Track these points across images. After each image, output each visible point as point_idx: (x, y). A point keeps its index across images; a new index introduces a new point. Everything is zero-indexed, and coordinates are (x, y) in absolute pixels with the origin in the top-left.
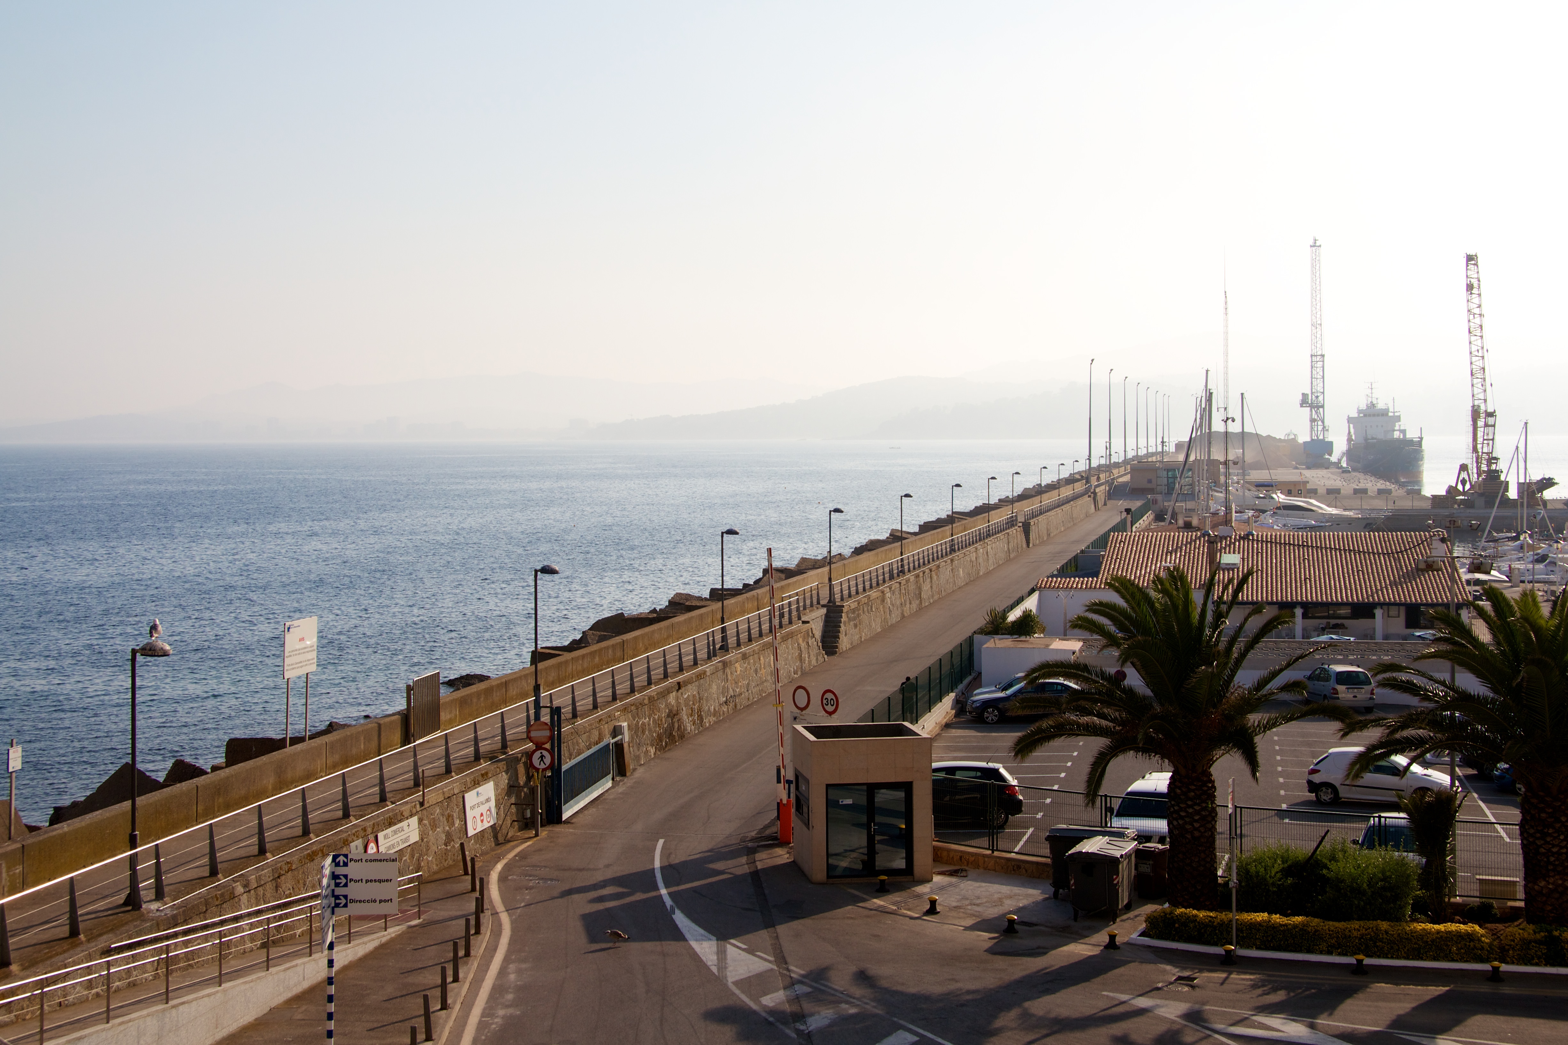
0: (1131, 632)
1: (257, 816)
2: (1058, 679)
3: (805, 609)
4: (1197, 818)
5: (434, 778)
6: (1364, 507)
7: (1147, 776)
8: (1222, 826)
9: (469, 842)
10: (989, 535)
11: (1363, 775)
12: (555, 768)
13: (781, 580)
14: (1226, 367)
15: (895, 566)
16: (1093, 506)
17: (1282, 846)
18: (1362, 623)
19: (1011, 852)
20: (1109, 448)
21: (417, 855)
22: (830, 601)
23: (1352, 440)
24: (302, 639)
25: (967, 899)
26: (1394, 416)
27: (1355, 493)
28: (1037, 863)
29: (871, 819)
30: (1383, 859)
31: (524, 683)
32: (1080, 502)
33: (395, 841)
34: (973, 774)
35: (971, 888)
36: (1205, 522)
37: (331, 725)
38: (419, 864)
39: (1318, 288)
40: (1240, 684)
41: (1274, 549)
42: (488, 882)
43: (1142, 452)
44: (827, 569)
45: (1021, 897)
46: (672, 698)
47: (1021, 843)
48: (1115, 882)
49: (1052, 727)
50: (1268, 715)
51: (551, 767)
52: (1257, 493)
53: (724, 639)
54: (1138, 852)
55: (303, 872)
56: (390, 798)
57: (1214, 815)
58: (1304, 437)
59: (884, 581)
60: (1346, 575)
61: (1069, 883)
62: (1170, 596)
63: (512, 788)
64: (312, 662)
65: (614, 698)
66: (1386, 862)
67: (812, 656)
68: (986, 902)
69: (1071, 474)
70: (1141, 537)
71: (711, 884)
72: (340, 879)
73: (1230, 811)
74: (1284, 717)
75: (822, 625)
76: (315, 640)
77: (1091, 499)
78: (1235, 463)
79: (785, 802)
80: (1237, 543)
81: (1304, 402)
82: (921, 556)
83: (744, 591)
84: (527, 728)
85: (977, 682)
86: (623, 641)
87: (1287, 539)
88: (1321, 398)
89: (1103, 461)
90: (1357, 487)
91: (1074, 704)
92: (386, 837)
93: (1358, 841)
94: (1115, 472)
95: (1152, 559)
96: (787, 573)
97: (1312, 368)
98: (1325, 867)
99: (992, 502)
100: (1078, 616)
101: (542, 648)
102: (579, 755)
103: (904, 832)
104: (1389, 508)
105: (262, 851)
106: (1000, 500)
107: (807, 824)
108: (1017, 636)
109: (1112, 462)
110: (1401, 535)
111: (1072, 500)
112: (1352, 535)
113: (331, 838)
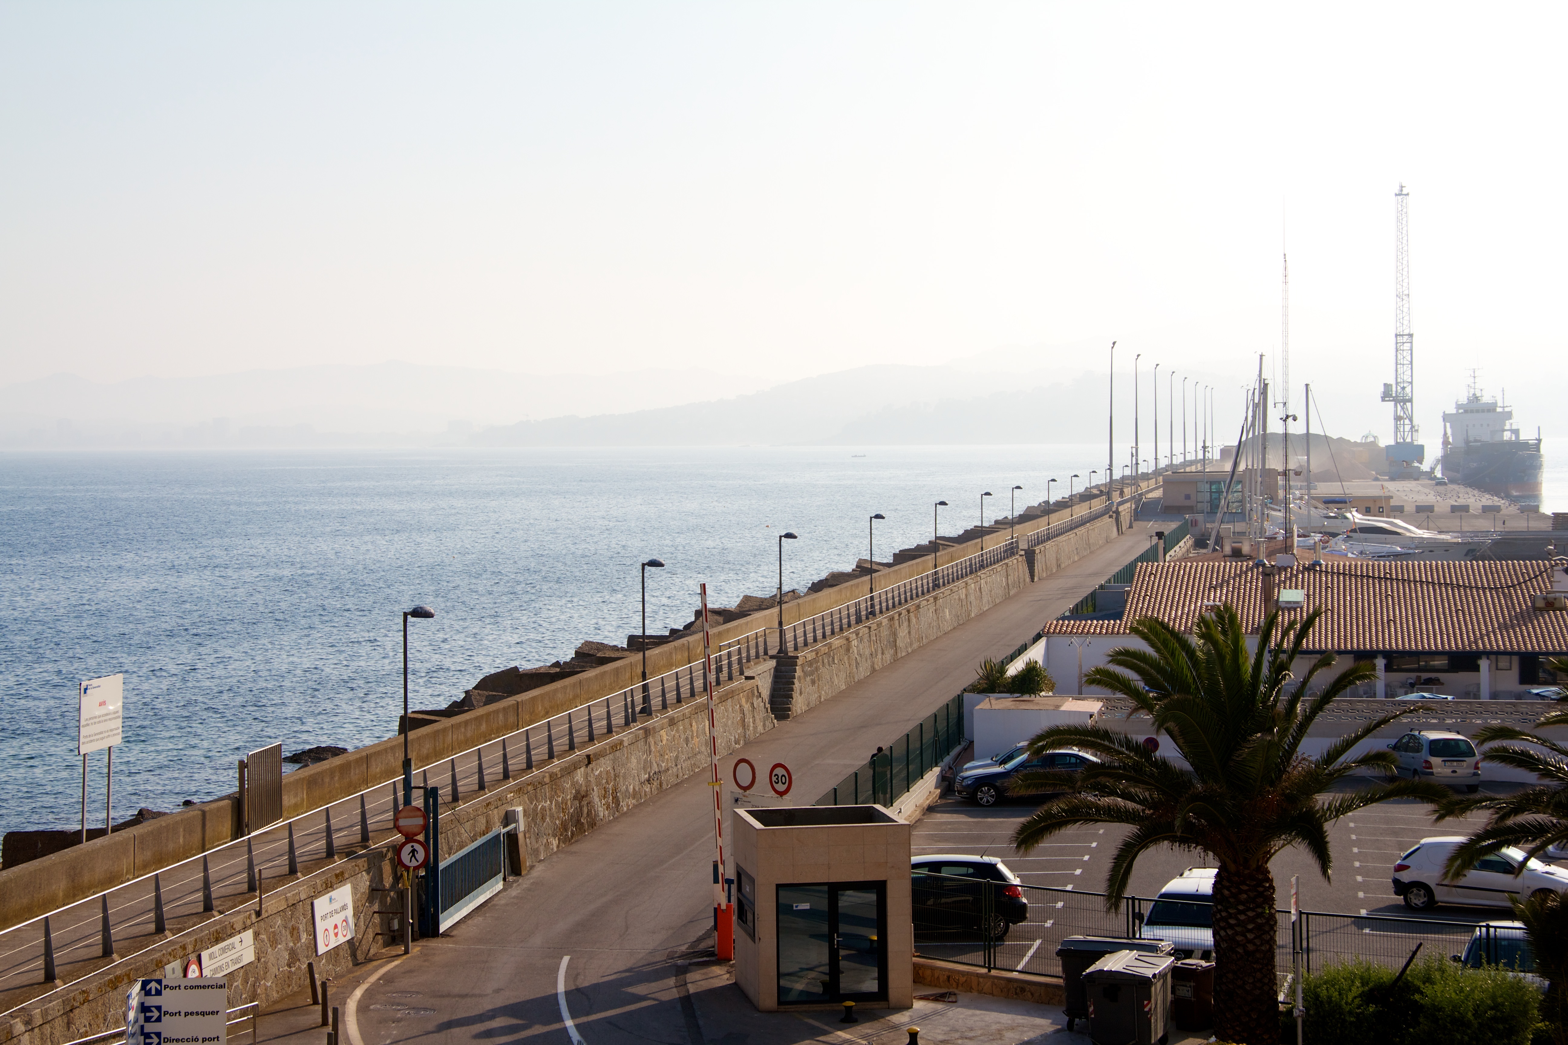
0: (1165, 689)
1: (43, 931)
2: (1071, 749)
3: (748, 660)
4: (1250, 926)
5: (274, 881)
6: (1465, 529)
7: (1186, 873)
8: (1283, 937)
9: (320, 962)
10: (982, 567)
11: (1466, 872)
12: (430, 865)
13: (718, 624)
14: (1286, 352)
15: (863, 606)
16: (1115, 529)
17: (1360, 964)
18: (1462, 678)
19: (1012, 971)
20: (1135, 454)
21: (252, 979)
22: (780, 651)
23: (1449, 443)
24: (103, 703)
25: (957, 1031)
26: (1503, 413)
27: (1453, 511)
28: (1046, 985)
29: (834, 928)
30: (1493, 981)
31: (390, 757)
32: (1098, 524)
33: (224, 962)
34: (963, 870)
35: (962, 1016)
36: (1259, 549)
37: (141, 812)
38: (255, 991)
39: (1405, 248)
40: (1305, 756)
41: (1348, 583)
42: (344, 1013)
43: (1178, 460)
44: (776, 610)
45: (1025, 1029)
46: (579, 776)
47: (1026, 959)
48: (1146, 1009)
49: (1063, 810)
50: (1341, 795)
51: (425, 864)
52: (1325, 512)
53: (646, 699)
54: (1176, 972)
55: (104, 1004)
56: (217, 907)
57: (1272, 923)
58: (1386, 440)
59: (849, 625)
60: (1442, 616)
61: (1088, 1011)
62: (1215, 643)
63: (375, 891)
64: (115, 732)
65: (506, 776)
66: (1497, 985)
67: (758, 721)
68: (981, 1035)
69: (1087, 488)
70: (1177, 568)
71: (630, 1013)
72: (152, 1012)
73: (1293, 918)
74: (1362, 798)
75: (770, 681)
76: (120, 704)
77: (1113, 520)
78: (1297, 473)
79: (724, 907)
80: (1300, 576)
81: (1387, 395)
82: (896, 593)
83: (671, 639)
84: (395, 814)
85: (968, 753)
86: (518, 703)
87: (1365, 570)
88: (1408, 390)
89: (1128, 472)
90: (1456, 504)
91: (1092, 781)
92: (211, 957)
93: (1460, 958)
94: (1144, 485)
95: (1191, 595)
96: (726, 615)
97: (1397, 351)
98: (1418, 990)
99: (986, 524)
100: (1097, 669)
101: (413, 712)
102: (461, 849)
103: (875, 945)
104: (1497, 529)
105: (50, 977)
106: (997, 522)
107: (752, 936)
108: (1018, 695)
109: (1139, 472)
110: (1513, 565)
111: (1088, 522)
112: (1448, 565)
113: (140, 958)
